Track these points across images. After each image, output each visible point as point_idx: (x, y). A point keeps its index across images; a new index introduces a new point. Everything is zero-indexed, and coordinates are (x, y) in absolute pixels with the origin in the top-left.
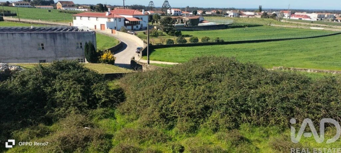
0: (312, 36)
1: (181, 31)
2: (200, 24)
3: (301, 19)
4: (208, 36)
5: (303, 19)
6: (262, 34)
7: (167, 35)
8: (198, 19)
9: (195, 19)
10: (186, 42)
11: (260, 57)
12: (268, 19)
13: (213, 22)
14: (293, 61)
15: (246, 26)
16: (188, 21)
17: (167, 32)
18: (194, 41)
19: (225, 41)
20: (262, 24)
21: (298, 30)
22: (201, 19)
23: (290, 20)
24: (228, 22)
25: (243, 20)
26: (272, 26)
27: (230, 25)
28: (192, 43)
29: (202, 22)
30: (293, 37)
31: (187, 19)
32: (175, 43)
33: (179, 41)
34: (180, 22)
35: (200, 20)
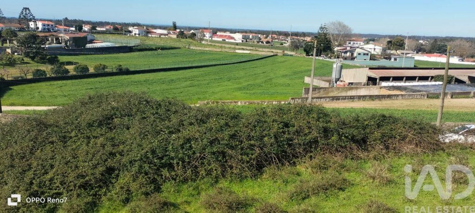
0: (239, 61)
1: (59, 56)
2: (89, 46)
3: (225, 40)
4: (103, 63)
5: (227, 40)
6: (180, 59)
7: (31, 62)
8: (85, 38)
9: (80, 37)
10: (69, 72)
11: (182, 90)
12: (186, 40)
13: (109, 42)
14: (221, 93)
15: (159, 48)
16: (69, 40)
17: (33, 58)
18: (81, 71)
19: (132, 69)
20: (180, 46)
21: (222, 54)
22: (89, 37)
23: (212, 41)
24: (132, 43)
25: (153, 40)
26: (192, 49)
27: (136, 47)
28: (79, 74)
29: (91, 42)
30: (218, 63)
31: (67, 37)
32: (48, 76)
33: (56, 72)
34: (55, 42)
35: (88, 40)
